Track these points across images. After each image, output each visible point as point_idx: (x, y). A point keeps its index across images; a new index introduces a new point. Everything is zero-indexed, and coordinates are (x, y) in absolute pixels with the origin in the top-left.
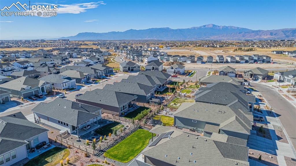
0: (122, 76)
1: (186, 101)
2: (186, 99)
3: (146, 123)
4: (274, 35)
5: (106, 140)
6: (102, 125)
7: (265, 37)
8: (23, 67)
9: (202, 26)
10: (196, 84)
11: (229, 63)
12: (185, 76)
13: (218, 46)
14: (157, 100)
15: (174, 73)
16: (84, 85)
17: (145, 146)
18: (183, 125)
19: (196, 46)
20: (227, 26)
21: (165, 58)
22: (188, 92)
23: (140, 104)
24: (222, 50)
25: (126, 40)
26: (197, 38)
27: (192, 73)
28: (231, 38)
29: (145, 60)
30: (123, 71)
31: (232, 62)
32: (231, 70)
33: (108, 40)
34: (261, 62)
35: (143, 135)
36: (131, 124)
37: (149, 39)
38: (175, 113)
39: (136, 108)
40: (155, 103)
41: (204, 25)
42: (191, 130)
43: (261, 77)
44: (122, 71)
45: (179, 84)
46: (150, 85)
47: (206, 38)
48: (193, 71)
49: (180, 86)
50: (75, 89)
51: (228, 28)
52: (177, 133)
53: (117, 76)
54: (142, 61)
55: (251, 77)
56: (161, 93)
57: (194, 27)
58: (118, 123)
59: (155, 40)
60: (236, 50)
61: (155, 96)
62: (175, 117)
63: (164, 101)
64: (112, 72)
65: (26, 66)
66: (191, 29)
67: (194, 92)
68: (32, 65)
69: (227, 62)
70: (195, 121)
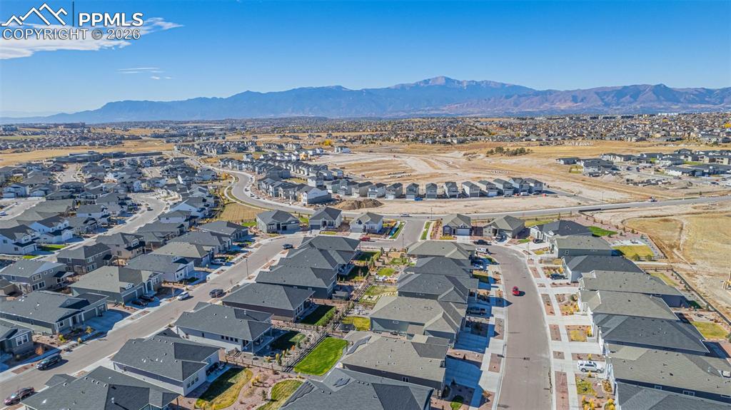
0: (268, 243)
1: (385, 290)
2: (386, 287)
3: (334, 329)
4: (580, 102)
5: (289, 354)
6: (276, 338)
7: (563, 107)
8: (51, 232)
9: (420, 82)
10: (402, 256)
11: (468, 197)
12: (383, 236)
13: (455, 141)
14: (344, 294)
15: (364, 231)
16: (209, 270)
17: (338, 357)
18: (381, 328)
19: (408, 140)
20: (478, 81)
21: (342, 189)
22: (389, 273)
23: (319, 302)
24: (464, 152)
25: (235, 120)
26: (410, 111)
27: (397, 227)
28: (489, 109)
29: (302, 196)
30: (268, 232)
31: (473, 195)
32: (461, 224)
33: (188, 122)
34: (526, 193)
35: (333, 345)
36: (314, 332)
37: (294, 115)
38: (371, 313)
39: (314, 309)
40: (341, 298)
41: (426, 79)
42: (391, 333)
43: (510, 234)
44: (265, 230)
45: (375, 257)
46: (329, 267)
47: (432, 110)
48: (399, 223)
49: (376, 262)
50: (197, 279)
51: (480, 85)
52: (375, 337)
53: (259, 245)
54: (295, 198)
55: (495, 235)
56: (348, 278)
57: (403, 85)
58: (296, 333)
59: (310, 118)
60: (491, 152)
61: (338, 285)
62: (372, 319)
63: (353, 293)
64: (247, 234)
65: (58, 228)
66: (396, 89)
67: (398, 272)
68: (68, 226)
69: (464, 195)
70: (395, 321)
